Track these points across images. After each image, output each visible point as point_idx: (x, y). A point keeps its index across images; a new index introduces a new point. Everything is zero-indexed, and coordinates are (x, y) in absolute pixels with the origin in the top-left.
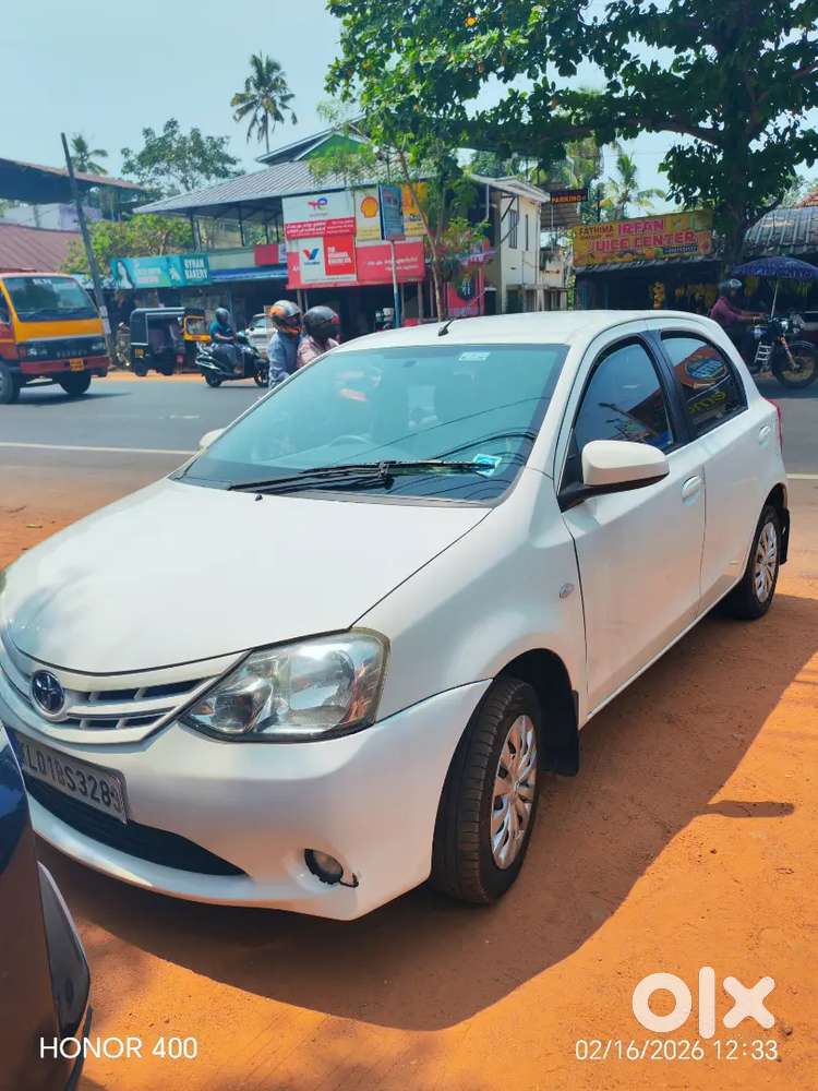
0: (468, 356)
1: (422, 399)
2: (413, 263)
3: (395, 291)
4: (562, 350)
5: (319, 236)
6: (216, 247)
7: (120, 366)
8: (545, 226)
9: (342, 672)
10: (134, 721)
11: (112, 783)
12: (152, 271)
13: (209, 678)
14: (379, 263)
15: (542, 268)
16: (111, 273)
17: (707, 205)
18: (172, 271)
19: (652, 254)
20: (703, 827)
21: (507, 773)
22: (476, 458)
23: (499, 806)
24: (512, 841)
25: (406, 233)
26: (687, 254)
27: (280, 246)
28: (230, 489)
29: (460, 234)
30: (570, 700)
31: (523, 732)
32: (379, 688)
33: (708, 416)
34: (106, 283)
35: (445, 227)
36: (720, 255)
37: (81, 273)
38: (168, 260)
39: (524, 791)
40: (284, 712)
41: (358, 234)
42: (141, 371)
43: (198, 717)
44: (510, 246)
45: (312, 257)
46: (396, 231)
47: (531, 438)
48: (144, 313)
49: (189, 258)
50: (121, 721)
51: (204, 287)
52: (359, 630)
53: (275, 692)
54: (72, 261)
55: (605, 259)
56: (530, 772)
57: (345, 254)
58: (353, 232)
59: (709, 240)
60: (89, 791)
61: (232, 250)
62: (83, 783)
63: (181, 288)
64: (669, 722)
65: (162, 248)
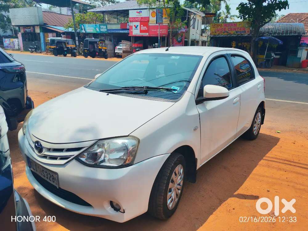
0: (173, 57)
1: (161, 69)
2: (165, 31)
3: (159, 38)
4: (201, 57)
5: (139, 21)
6: (110, 23)
7: (80, 54)
8: (203, 23)
9: (125, 148)
10: (62, 158)
11: (55, 176)
12: (91, 28)
13: (85, 147)
14: (155, 30)
15: (202, 35)
16: (80, 28)
17: (249, 20)
18: (97, 29)
19: (233, 33)
20: (232, 201)
21: (173, 181)
22: (172, 87)
23: (170, 191)
24: (174, 201)
25: (163, 22)
26: (242, 34)
27: (128, 24)
28: (100, 91)
29: (179, 24)
30: (195, 161)
31: (180, 169)
32: (136, 153)
33: (245, 80)
34: (78, 30)
35: (175, 21)
36: (252, 35)
37: (71, 27)
38: (96, 25)
39: (179, 187)
40: (107, 159)
41: (150, 21)
42: (86, 56)
43: (82, 159)
44: (193, 28)
45: (136, 27)
46: (160, 21)
47: (189, 82)
48: (88, 40)
49: (102, 25)
50: (59, 158)
51: (105, 34)
52: (131, 136)
53: (105, 153)
54: (69, 24)
55: (219, 33)
56: (181, 181)
57: (146, 27)
58: (148, 21)
59: (249, 30)
60: (49, 178)
61: (114, 24)
62: (47, 175)
63: (99, 33)
64: (225, 169)
65: (94, 22)
